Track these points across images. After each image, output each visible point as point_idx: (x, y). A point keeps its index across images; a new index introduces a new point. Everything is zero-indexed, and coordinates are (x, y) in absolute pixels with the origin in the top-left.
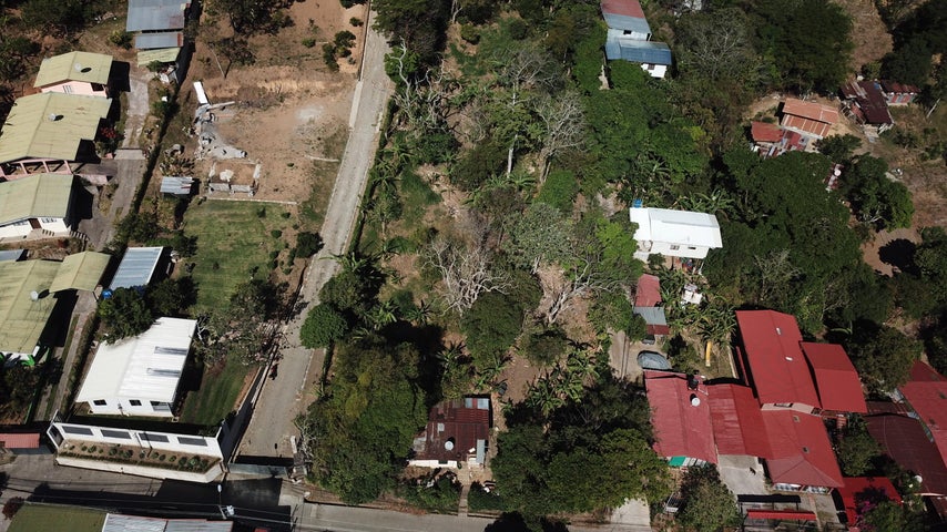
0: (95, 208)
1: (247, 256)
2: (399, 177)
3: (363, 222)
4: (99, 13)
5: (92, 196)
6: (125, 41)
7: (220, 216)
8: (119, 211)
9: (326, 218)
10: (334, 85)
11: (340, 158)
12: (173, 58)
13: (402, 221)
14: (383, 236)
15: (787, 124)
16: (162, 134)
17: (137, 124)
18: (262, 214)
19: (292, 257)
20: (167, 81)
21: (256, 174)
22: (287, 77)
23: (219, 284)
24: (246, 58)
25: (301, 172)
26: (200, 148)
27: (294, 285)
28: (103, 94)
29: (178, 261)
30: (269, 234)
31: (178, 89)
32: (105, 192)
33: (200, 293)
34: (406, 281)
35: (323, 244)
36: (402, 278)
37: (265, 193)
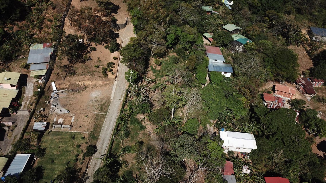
0: (6, 136)
1: (66, 157)
2: (129, 119)
3: (113, 140)
4: (19, 56)
5: (5, 130)
6: (27, 67)
7: (56, 139)
8: (15, 137)
9: (99, 138)
10: (106, 82)
11: (106, 112)
12: (44, 74)
13: (130, 139)
14: (121, 145)
15: (277, 94)
16: (36, 104)
17: (27, 99)
18: (73, 138)
19: (84, 156)
20: (41, 82)
21: (72, 121)
22: (88, 80)
23: (53, 170)
24: (73, 73)
25: (90, 119)
26: (51, 109)
27: (84, 169)
28: (15, 88)
29: (37, 159)
30: (75, 146)
31: (45, 85)
32: (11, 129)
33: (45, 174)
34: (130, 165)
35: (97, 150)
36: (129, 164)
37: (76, 128)
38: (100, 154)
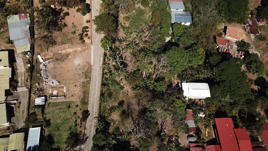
0: (15, 112)
1: (67, 124)
5: (13, 107)
7: (56, 109)
8: (23, 112)
9: (89, 103)
11: (90, 78)
12: (29, 49)
13: (113, 100)
14: (108, 107)
15: (227, 37)
16: (31, 80)
17: (22, 75)
18: (69, 107)
19: (81, 121)
20: (28, 57)
21: (65, 91)
22: (68, 48)
23: (60, 135)
24: (54, 43)
25: (78, 87)
26: (45, 83)
27: (83, 131)
28: (8, 67)
29: (46, 129)
30: (73, 114)
31: (32, 58)
32: (17, 105)
34: (117, 123)
35: (90, 113)
36: (115, 122)
37: (69, 97)
38: (92, 116)
